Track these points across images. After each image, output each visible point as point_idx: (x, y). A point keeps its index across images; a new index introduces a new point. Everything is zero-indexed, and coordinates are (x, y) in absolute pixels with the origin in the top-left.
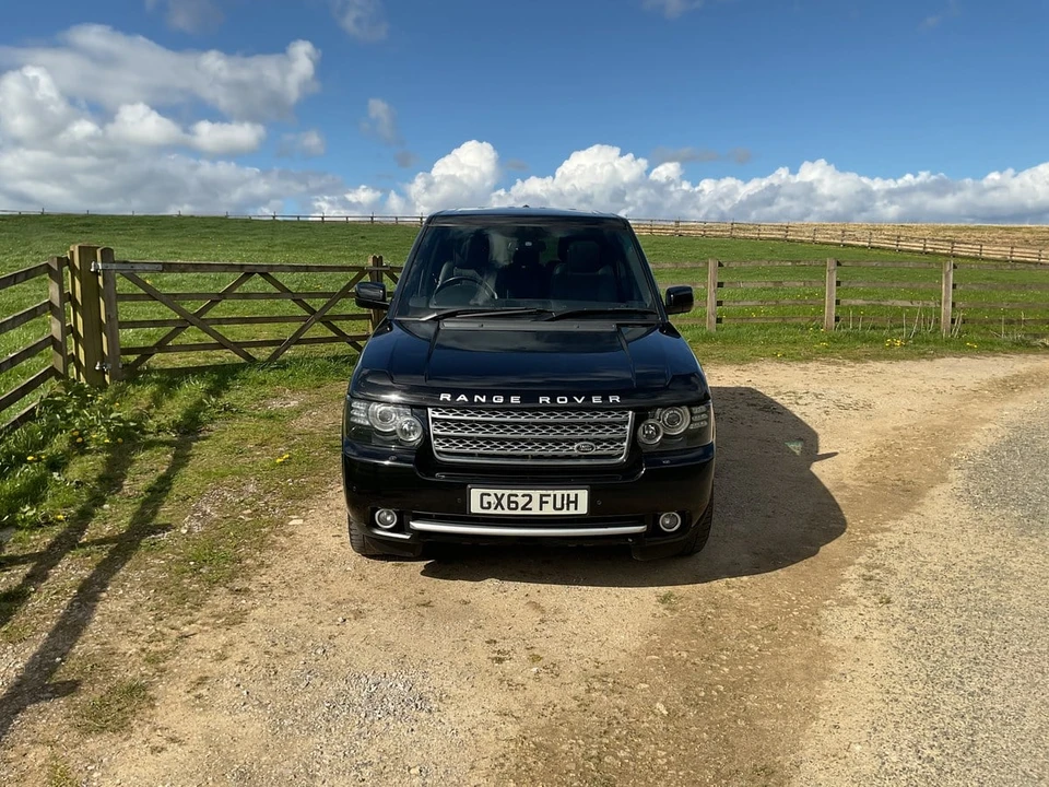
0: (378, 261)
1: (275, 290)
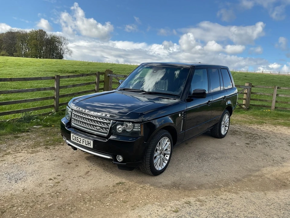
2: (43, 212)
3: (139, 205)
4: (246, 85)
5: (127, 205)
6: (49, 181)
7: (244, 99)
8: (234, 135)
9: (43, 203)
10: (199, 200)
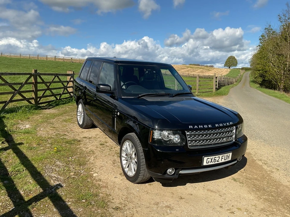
0: (36, 71)
1: (3, 83)
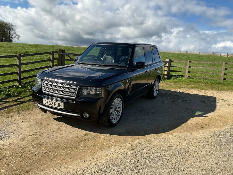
2: (31, 159)
3: (105, 147)
4: (166, 60)
5: (96, 148)
6: (29, 137)
7: (166, 71)
8: (162, 96)
9: (30, 152)
10: (147, 141)
